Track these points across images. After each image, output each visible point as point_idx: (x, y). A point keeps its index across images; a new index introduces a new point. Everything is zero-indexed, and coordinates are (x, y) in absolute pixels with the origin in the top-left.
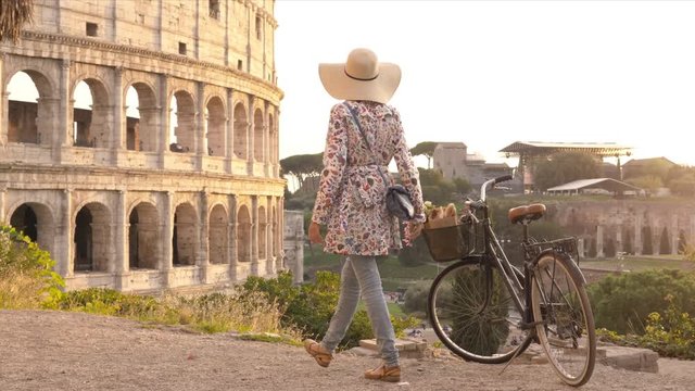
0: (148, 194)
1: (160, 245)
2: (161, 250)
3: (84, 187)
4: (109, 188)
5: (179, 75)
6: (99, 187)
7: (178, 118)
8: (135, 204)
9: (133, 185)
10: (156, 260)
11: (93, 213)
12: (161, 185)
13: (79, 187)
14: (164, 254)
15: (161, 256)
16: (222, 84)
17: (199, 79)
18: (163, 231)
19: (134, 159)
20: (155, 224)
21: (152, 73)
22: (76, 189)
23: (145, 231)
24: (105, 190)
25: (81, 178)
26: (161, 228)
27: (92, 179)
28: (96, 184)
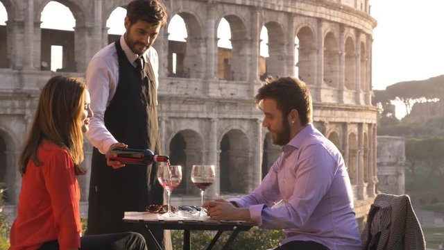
0: (238, 122)
1: (250, 171)
2: (250, 175)
3: (178, 115)
4: (201, 116)
5: (269, 7)
6: (192, 115)
7: (269, 48)
8: (226, 132)
9: (224, 113)
10: (246, 185)
11: (187, 140)
12: (251, 113)
13: (172, 115)
14: (254, 179)
15: (250, 181)
16: (311, 14)
17: (289, 10)
18: (253, 158)
19: (225, 88)
20: (246, 151)
21: (243, 6)
22: (170, 118)
23: (237, 157)
24: (198, 118)
25: (175, 107)
26: (250, 155)
27: (184, 108)
28: (188, 112)
